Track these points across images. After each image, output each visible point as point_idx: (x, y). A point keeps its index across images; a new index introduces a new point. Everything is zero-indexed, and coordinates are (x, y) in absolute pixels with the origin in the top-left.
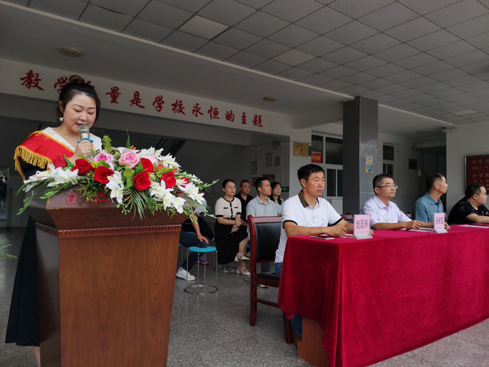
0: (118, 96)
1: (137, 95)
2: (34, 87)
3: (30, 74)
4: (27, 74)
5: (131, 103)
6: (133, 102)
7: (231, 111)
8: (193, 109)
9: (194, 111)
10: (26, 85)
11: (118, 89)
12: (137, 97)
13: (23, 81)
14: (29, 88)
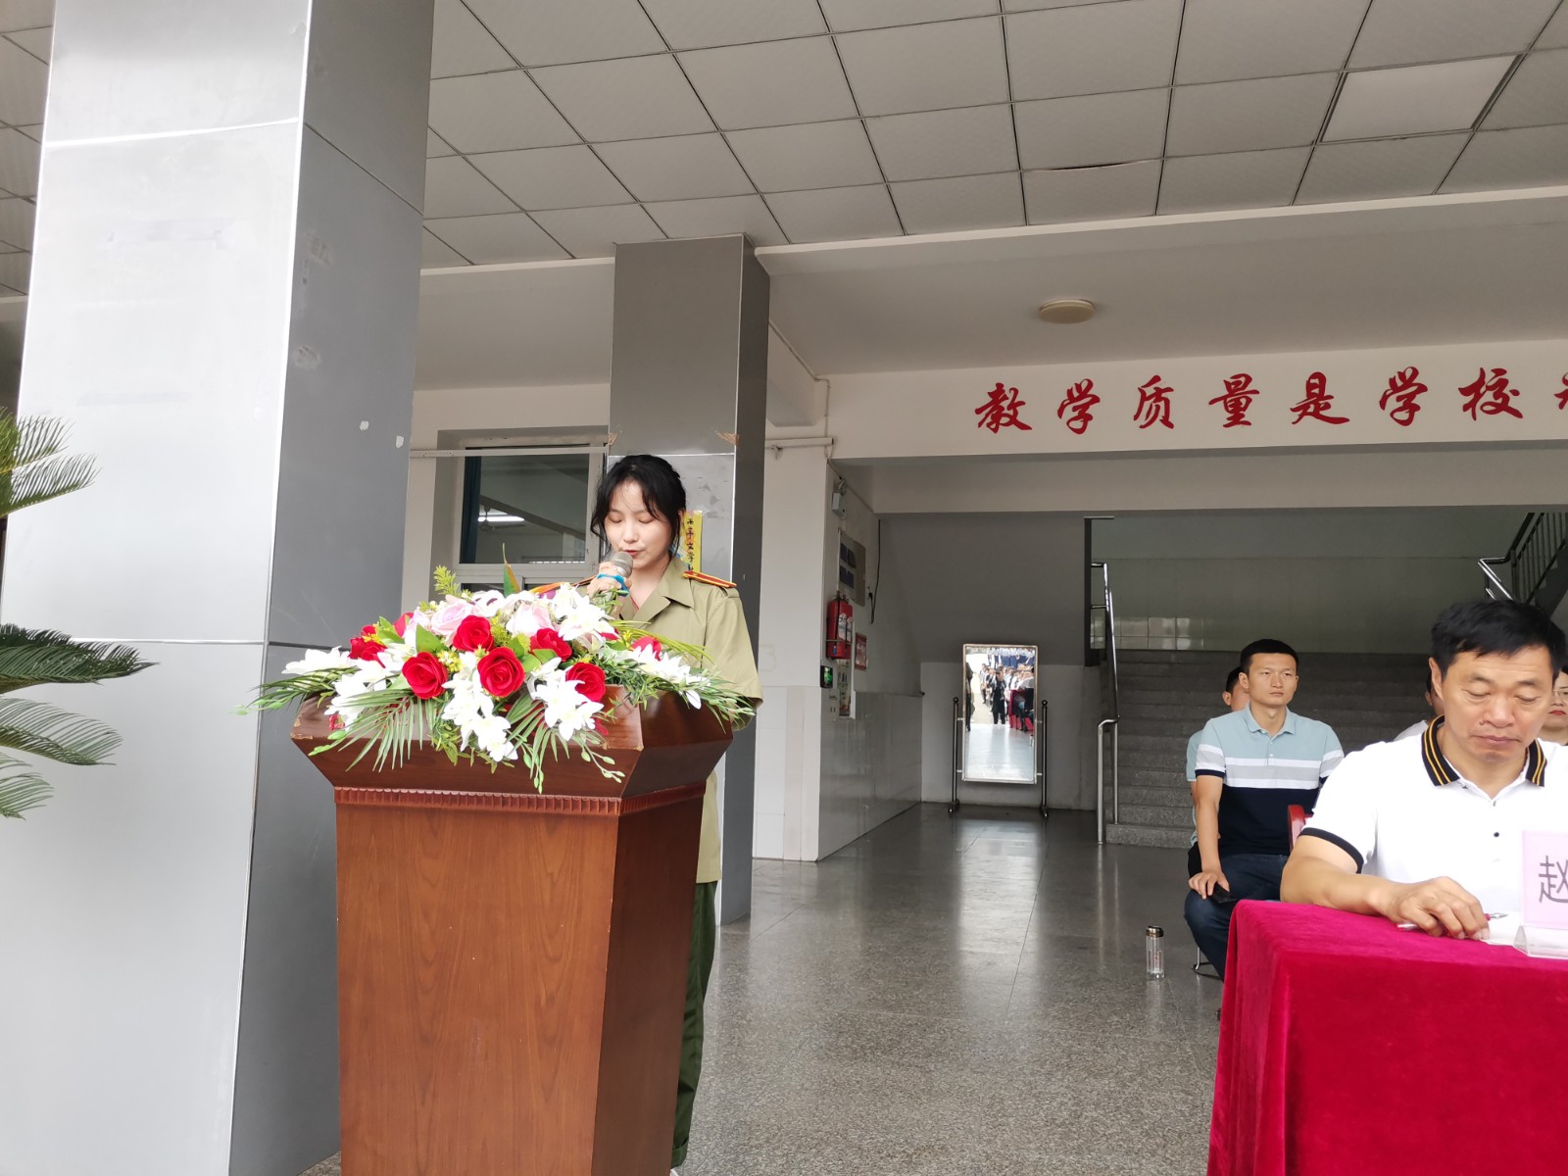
0: (1249, 401)
1: (1316, 383)
3: (998, 394)
4: (990, 394)
5: (1295, 415)
6: (1302, 410)
8: (1562, 389)
9: (1564, 395)
10: (989, 425)
11: (1249, 379)
12: (1316, 391)
13: (982, 416)
14: (995, 430)
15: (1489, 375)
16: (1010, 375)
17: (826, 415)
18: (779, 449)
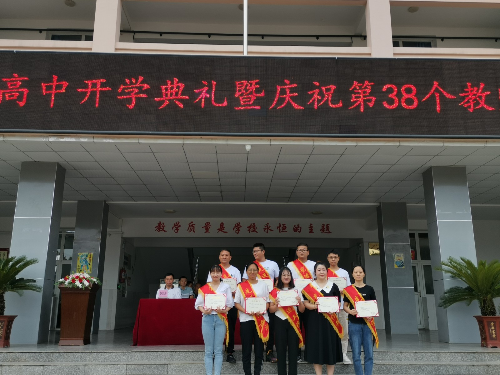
0: (209, 227)
1: (222, 225)
2: (161, 231)
3: (160, 224)
4: (158, 224)
5: (218, 231)
6: (219, 230)
7: (299, 225)
8: (264, 227)
9: (265, 229)
10: (158, 230)
11: (210, 223)
12: (222, 226)
13: (156, 228)
14: (159, 232)
15: (252, 224)
16: (163, 220)
17: (122, 227)
18: (110, 234)
